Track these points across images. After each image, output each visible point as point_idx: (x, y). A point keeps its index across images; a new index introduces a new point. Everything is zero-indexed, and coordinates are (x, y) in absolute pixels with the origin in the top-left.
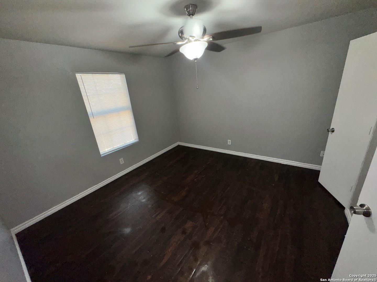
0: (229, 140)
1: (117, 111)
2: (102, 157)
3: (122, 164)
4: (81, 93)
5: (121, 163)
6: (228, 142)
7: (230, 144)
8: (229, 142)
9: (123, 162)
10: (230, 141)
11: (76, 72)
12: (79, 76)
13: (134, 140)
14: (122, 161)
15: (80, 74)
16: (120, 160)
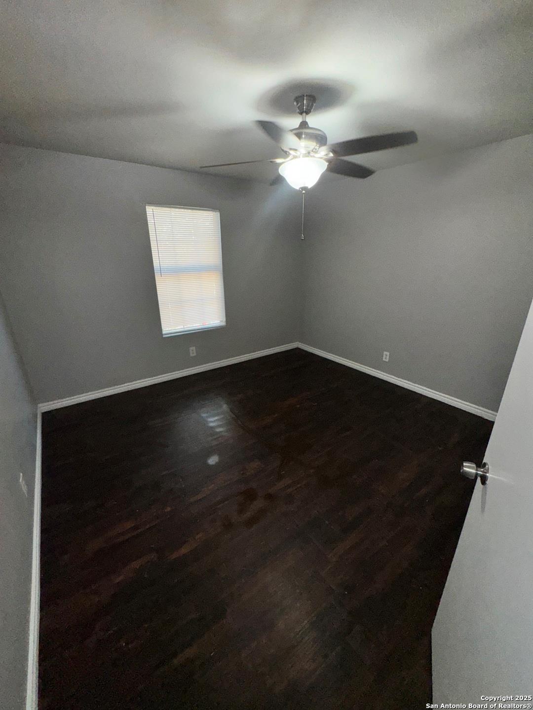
0: (385, 353)
1: (199, 270)
2: (164, 338)
3: (192, 357)
4: (149, 236)
5: (191, 355)
6: (384, 356)
7: (387, 360)
8: (386, 355)
9: (195, 354)
10: (388, 354)
11: (147, 204)
12: (150, 210)
13: (219, 322)
14: (193, 351)
15: (152, 207)
16: (191, 348)
